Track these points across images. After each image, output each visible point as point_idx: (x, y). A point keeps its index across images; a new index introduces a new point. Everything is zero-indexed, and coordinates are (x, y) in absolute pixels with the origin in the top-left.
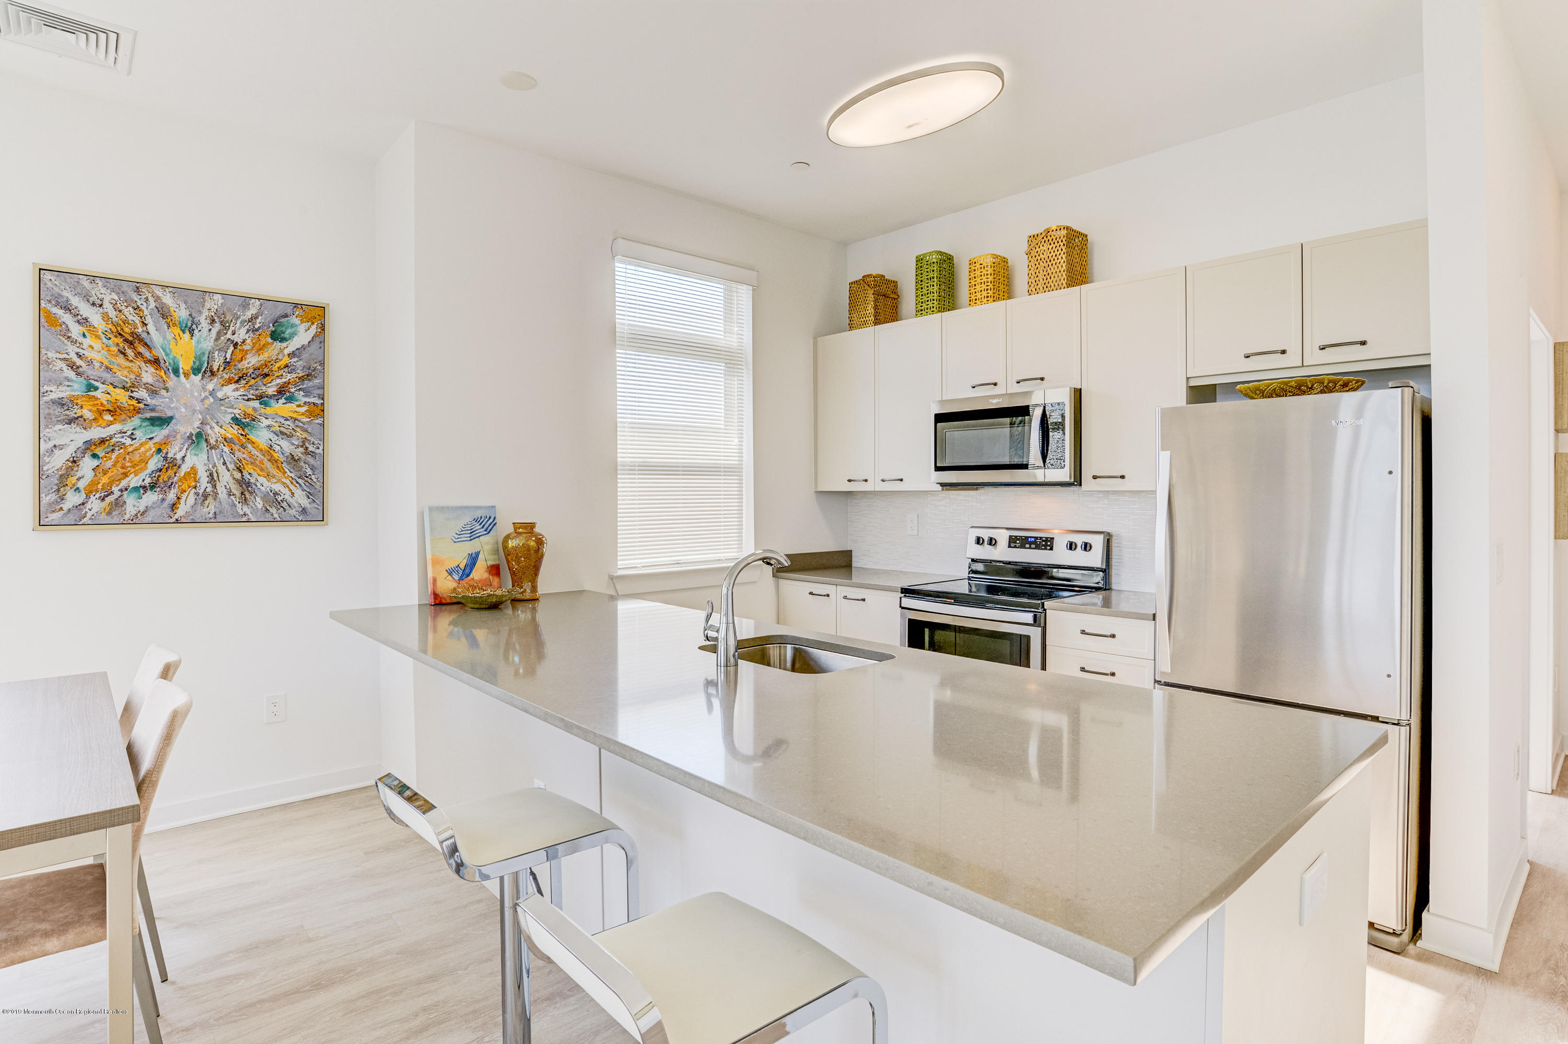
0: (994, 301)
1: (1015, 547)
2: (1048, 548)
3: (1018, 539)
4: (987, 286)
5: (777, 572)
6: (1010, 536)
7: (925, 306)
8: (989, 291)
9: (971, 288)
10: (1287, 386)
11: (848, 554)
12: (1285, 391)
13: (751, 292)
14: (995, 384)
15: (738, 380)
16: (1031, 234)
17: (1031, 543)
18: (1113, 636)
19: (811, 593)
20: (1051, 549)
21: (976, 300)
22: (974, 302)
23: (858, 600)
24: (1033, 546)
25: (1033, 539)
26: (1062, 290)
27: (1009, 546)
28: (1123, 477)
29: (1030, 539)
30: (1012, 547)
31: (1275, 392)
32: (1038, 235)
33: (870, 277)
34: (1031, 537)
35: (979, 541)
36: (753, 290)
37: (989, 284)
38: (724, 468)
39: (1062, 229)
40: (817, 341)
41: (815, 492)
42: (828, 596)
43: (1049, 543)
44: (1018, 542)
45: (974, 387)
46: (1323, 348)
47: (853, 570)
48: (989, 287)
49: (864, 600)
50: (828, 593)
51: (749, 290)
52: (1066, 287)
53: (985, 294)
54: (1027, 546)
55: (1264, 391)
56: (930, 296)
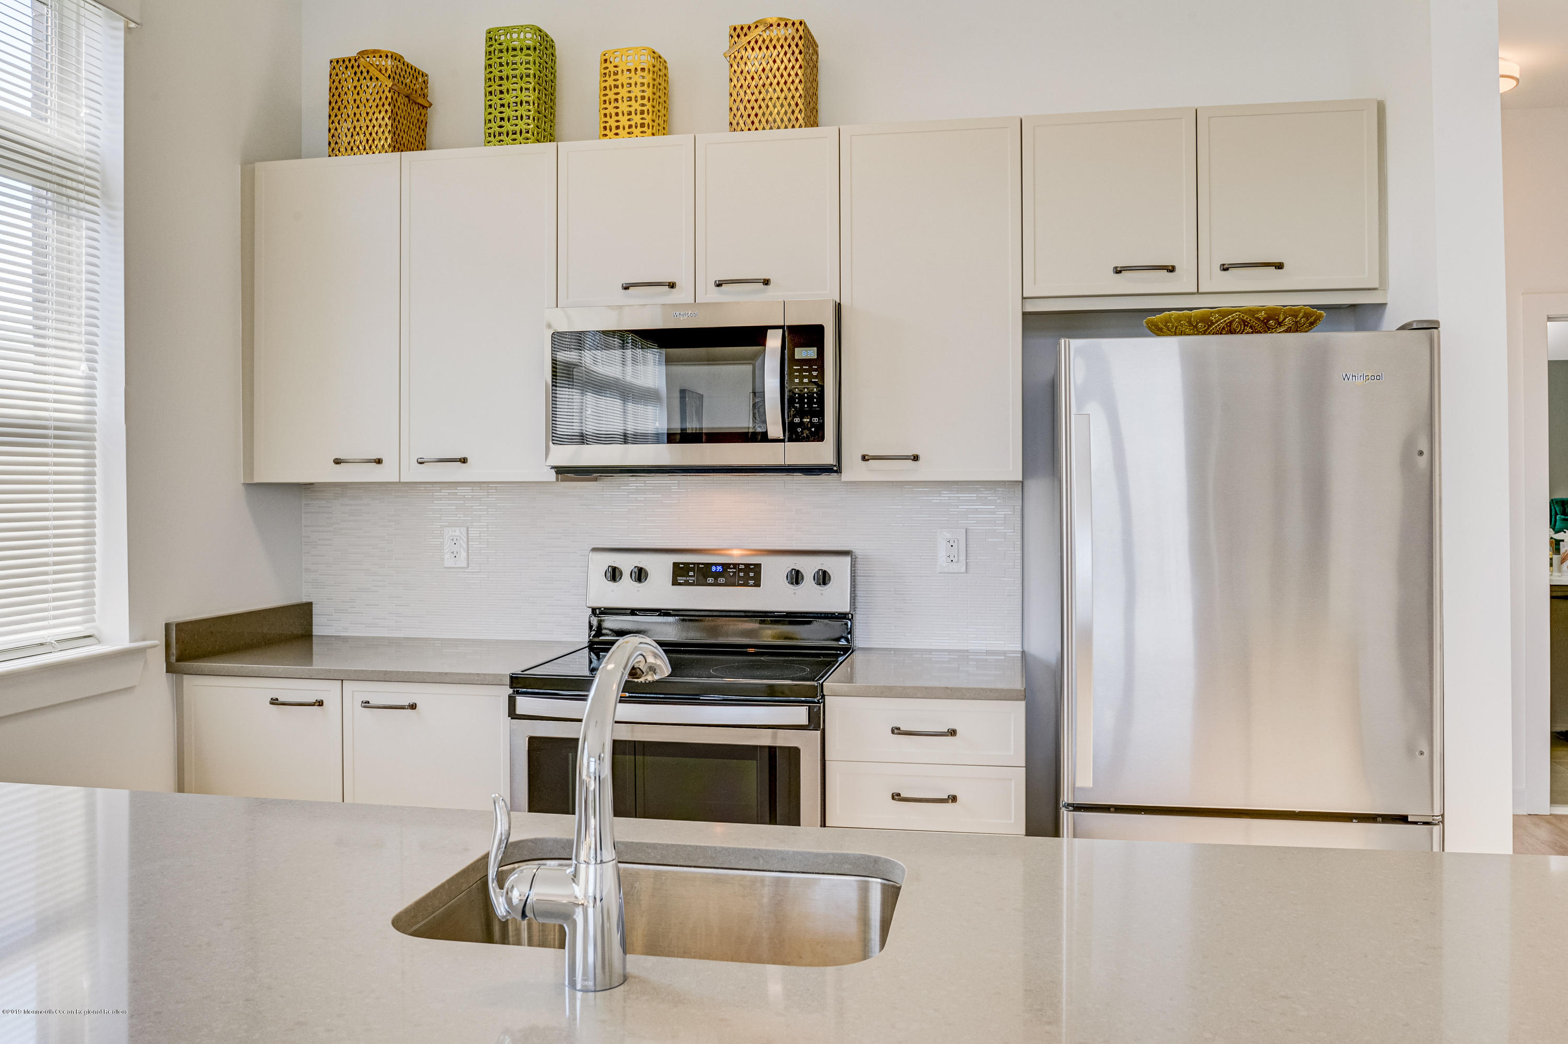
0: (653, 134)
1: (687, 583)
2: (751, 582)
3: (693, 570)
4: (643, 105)
5: (178, 660)
6: (674, 564)
7: (508, 126)
8: (645, 116)
9: (607, 105)
10: (1253, 316)
11: (305, 611)
12: (1245, 326)
13: (121, 34)
14: (672, 285)
15: (88, 229)
16: (738, 24)
17: (717, 575)
18: (953, 733)
19: (274, 702)
20: (758, 584)
21: (618, 128)
22: (614, 131)
23: (402, 708)
24: (722, 580)
25: (719, 568)
26: (797, 129)
27: (675, 583)
28: (916, 458)
29: (714, 569)
30: (680, 584)
31: (1230, 326)
32: (749, 28)
33: (377, 55)
34: (716, 565)
35: (614, 574)
36: (128, 30)
37: (645, 102)
38: (56, 428)
39: (790, 25)
40: (254, 169)
41: (244, 484)
42: (320, 703)
43: (752, 574)
44: (691, 573)
45: (626, 288)
46: (1225, 268)
47: (314, 641)
48: (645, 108)
49: (413, 707)
50: (319, 699)
51: (115, 28)
52: (803, 125)
53: (637, 119)
54: (710, 580)
55: (1213, 324)
56: (522, 111)
